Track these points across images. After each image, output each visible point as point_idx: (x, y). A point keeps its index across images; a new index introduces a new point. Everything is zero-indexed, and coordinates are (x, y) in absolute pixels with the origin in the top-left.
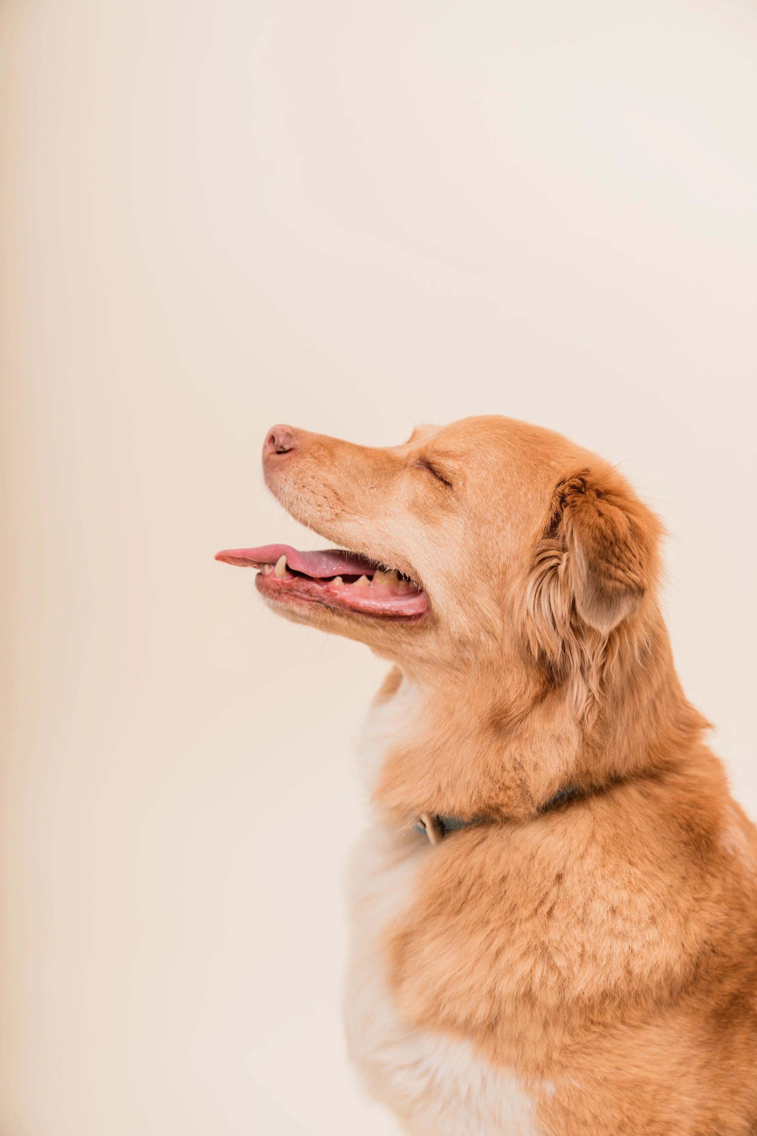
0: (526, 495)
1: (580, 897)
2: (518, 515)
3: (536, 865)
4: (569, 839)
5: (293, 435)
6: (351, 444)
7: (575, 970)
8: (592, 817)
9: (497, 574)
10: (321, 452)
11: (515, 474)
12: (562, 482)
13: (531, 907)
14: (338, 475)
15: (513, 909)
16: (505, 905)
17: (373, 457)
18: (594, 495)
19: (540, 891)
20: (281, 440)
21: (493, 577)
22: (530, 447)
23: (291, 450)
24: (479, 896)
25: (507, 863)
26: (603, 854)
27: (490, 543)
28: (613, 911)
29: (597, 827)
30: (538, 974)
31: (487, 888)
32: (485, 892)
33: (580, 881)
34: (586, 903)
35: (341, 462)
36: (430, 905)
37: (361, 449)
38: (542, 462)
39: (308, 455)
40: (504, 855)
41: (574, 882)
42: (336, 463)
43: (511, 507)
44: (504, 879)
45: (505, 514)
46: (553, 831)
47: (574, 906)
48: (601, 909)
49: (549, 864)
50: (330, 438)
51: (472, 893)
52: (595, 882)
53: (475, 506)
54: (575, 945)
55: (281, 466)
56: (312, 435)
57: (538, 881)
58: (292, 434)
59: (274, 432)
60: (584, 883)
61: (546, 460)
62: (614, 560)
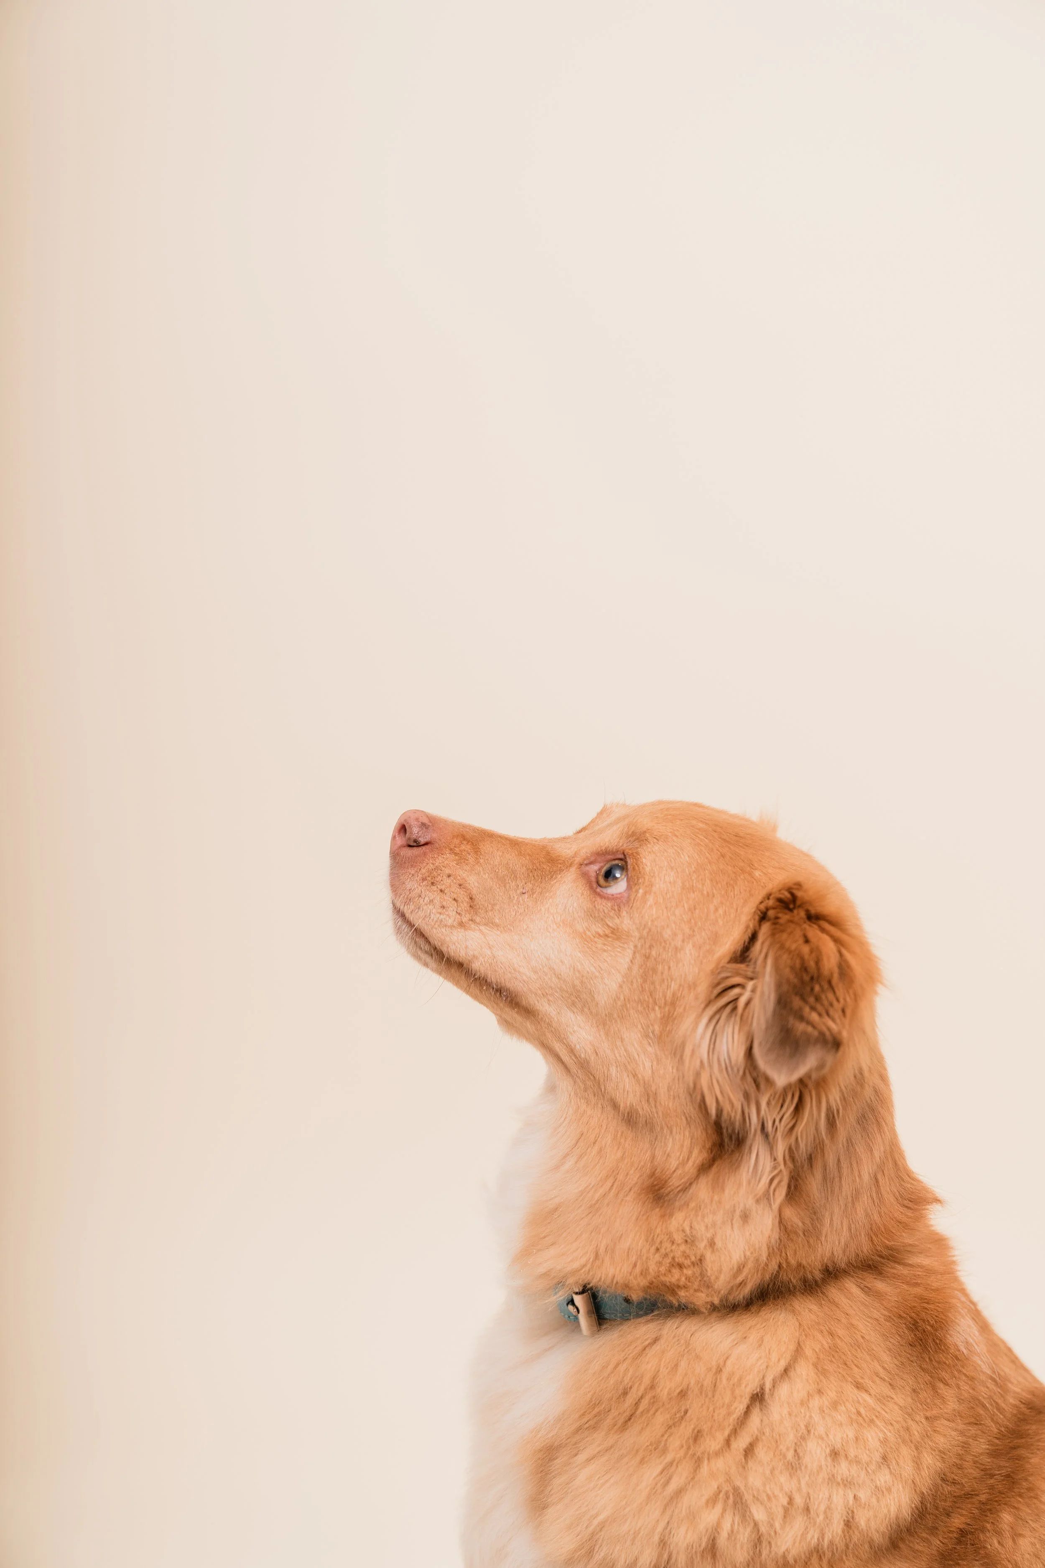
0: (716, 910)
1: (791, 1436)
2: (703, 934)
3: (724, 1381)
4: (767, 1351)
5: (429, 826)
6: (501, 837)
7: (777, 1525)
8: (797, 1324)
9: (663, 1005)
10: (463, 847)
11: (708, 881)
12: (768, 896)
13: (721, 1437)
14: (482, 876)
15: (697, 1436)
16: (686, 1430)
17: (529, 855)
18: (802, 914)
19: (729, 1414)
20: (415, 831)
21: (657, 1008)
22: (730, 849)
23: (426, 844)
24: (652, 1412)
25: (686, 1374)
26: (817, 1374)
27: (660, 967)
28: (835, 1454)
29: (804, 1337)
30: (726, 1526)
31: (661, 1404)
32: (659, 1408)
33: (790, 1414)
34: (799, 1443)
35: (487, 860)
36: (584, 1414)
37: (514, 844)
38: (743, 871)
39: (448, 851)
40: (683, 1364)
41: (784, 1415)
42: (482, 861)
43: (696, 923)
44: (683, 1394)
45: (687, 931)
46: (745, 1338)
47: (782, 1447)
48: (818, 1452)
49: (740, 1380)
50: (475, 830)
51: (641, 1409)
52: (811, 1417)
53: (652, 921)
54: (781, 1495)
55: (413, 862)
56: (453, 824)
57: (727, 1400)
58: (429, 823)
59: (405, 820)
60: (796, 1416)
61: (748, 869)
62: (812, 1000)
